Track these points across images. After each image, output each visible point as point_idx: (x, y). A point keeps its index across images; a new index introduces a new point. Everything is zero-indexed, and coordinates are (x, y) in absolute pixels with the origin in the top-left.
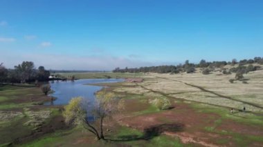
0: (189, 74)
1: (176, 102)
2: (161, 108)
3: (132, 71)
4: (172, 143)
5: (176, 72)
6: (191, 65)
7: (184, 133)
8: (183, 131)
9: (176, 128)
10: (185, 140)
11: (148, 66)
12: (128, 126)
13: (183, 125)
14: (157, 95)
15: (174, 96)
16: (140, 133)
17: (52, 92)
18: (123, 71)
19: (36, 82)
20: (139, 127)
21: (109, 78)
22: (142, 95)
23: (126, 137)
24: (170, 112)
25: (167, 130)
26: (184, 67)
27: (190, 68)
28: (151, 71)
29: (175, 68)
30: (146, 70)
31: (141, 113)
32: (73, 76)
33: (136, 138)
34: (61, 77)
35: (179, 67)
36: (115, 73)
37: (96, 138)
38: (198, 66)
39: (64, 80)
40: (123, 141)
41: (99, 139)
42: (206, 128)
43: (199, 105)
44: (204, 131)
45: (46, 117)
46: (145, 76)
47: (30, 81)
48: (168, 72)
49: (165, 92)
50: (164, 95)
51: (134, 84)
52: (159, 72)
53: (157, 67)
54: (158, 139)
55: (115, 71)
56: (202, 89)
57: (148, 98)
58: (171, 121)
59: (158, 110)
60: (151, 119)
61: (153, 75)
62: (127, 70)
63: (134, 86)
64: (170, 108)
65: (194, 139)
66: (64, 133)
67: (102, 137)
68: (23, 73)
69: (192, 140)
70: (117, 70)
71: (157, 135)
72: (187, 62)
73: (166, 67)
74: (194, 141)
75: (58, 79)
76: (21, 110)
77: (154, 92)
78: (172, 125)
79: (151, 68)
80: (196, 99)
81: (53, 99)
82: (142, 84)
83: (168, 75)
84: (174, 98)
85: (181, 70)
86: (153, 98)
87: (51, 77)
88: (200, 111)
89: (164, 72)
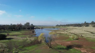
0: (86, 27)
1: (80, 37)
2: (73, 39)
3: (63, 26)
4: (77, 52)
5: (81, 26)
6: (87, 23)
7: (82, 49)
8: (82, 48)
9: (79, 46)
10: (82, 51)
11: (69, 24)
12: (60, 44)
13: (82, 46)
14: (72, 34)
15: (79, 35)
16: (65, 47)
17: (35, 32)
18: (59, 26)
19: (30, 29)
20: (65, 45)
21: (54, 28)
22: (66, 34)
23: (60, 48)
24: (77, 41)
25: (75, 47)
26: (84, 24)
27: (87, 25)
28: (71, 26)
29: (80, 25)
30: (68, 25)
31: (66, 41)
32: (42, 28)
33: (63, 49)
34: (38, 28)
35: (82, 24)
36: (57, 27)
37: (49, 47)
38: (90, 24)
39: (39, 28)
40: (58, 49)
41: (50, 48)
42: (92, 47)
43: (90, 39)
44: (92, 49)
45: (33, 40)
46: (68, 28)
47: (29, 29)
48: (77, 26)
49: (75, 33)
50: (75, 34)
51: (63, 30)
52: (73, 26)
53: (73, 24)
54: (71, 50)
55: (56, 26)
56: (92, 33)
57: (68, 35)
58: (77, 44)
59: (72, 40)
60: (69, 43)
61: (71, 27)
62: (61, 25)
63: (63, 31)
64: (77, 39)
65: (87, 51)
66: (38, 45)
67: (51, 47)
68: (26, 26)
69: (86, 51)
70: (57, 26)
71: (71, 48)
72: (85, 22)
73: (77, 24)
74: (87, 52)
75: (37, 28)
76: (26, 37)
77: (71, 33)
78: (77, 45)
79: (70, 25)
80: (88, 36)
81: (35, 34)
82: (67, 30)
83: (77, 27)
84: (79, 36)
85: (82, 26)
86: (71, 36)
87: (35, 28)
88: (90, 41)
89: (75, 26)
